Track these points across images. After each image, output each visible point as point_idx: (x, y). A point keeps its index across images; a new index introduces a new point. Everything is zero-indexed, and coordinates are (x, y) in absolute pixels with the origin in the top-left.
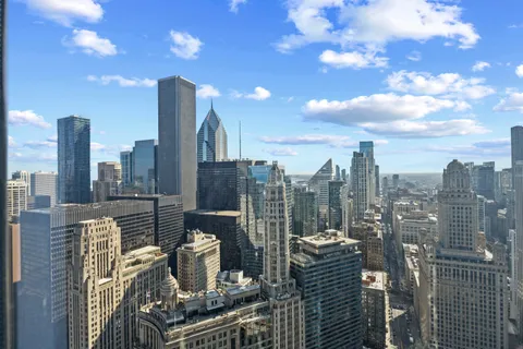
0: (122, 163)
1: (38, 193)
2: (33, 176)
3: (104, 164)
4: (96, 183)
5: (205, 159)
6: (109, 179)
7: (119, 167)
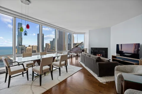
0: (50, 43)
1: (33, 50)
2: (32, 46)
3: (47, 44)
4: (45, 48)
5: (69, 43)
6: (48, 47)
7: (50, 45)
